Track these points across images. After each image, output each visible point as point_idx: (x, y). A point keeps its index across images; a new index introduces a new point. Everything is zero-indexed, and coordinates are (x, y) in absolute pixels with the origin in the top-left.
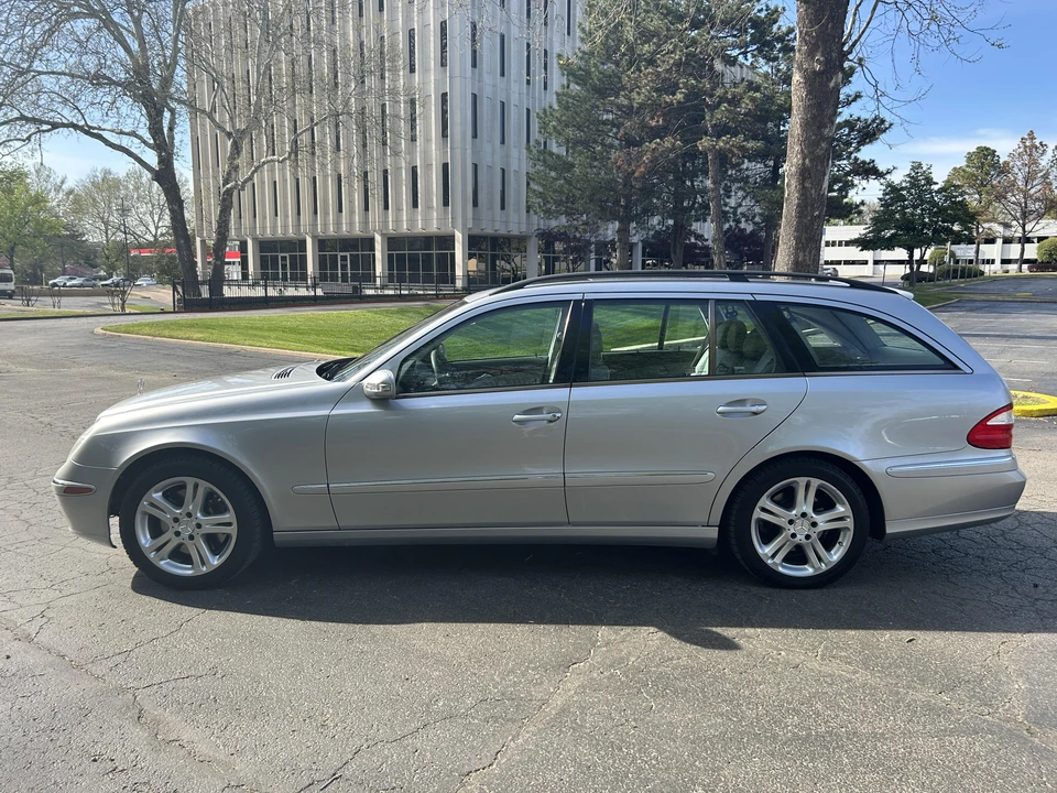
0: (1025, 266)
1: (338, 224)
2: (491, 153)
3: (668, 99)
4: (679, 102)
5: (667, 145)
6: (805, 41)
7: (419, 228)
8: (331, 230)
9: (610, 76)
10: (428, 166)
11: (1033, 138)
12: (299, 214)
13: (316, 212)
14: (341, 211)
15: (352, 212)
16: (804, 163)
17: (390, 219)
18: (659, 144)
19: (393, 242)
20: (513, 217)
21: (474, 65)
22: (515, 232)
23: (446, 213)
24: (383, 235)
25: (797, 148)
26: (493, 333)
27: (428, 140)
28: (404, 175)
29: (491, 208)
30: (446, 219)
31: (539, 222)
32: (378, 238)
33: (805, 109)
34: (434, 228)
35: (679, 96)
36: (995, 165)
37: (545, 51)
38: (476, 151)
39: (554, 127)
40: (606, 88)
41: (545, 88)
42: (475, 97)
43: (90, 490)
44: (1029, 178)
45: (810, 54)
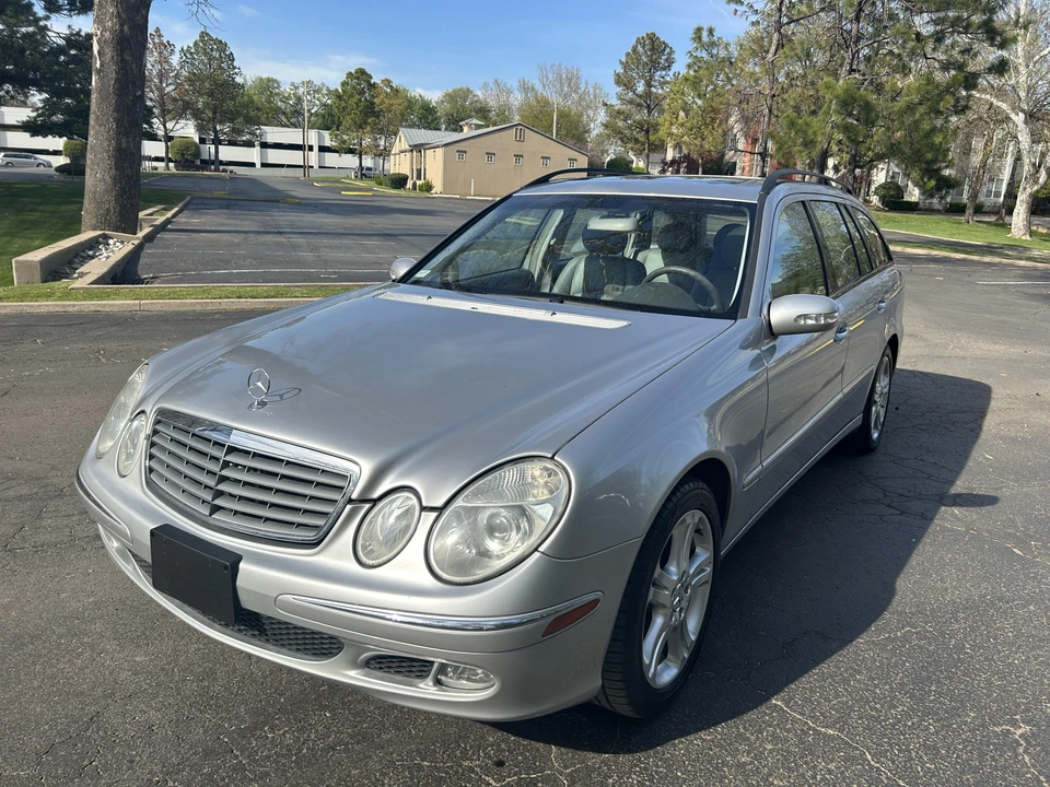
16: (122, 30)
43: (597, 601)
44: (161, 76)
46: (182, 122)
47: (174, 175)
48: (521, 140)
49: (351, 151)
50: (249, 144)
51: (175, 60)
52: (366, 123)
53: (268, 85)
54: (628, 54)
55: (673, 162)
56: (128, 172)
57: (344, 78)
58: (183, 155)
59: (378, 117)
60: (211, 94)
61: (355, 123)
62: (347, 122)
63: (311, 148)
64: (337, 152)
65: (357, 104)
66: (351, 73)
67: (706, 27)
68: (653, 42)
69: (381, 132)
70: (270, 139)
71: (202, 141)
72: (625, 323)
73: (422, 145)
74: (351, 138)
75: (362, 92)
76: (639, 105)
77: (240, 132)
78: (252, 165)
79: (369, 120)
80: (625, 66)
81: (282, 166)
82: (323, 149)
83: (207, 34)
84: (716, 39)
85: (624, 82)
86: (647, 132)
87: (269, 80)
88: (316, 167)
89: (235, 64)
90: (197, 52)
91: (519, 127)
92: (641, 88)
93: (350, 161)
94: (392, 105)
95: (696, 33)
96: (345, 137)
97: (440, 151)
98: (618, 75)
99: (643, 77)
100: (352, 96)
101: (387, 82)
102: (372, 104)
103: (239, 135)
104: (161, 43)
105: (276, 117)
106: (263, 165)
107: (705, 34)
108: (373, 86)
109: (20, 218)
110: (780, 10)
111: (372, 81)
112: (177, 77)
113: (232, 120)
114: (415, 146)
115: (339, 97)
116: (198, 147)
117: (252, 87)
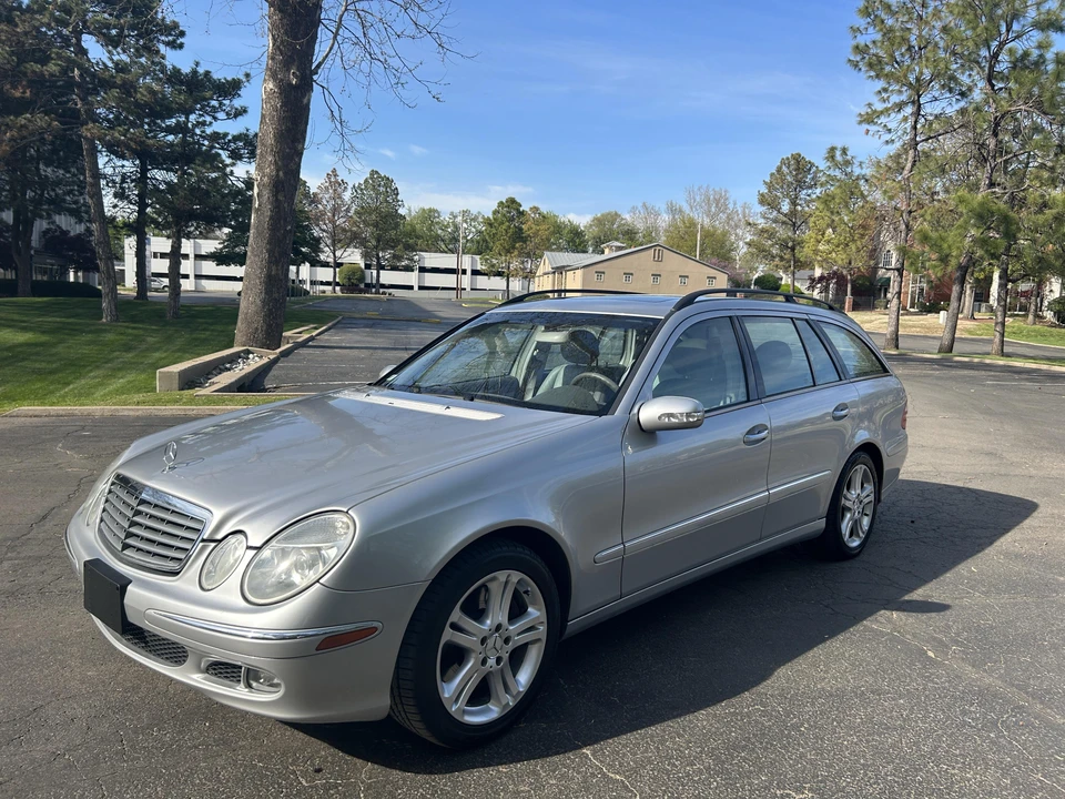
0: (338, 288)
6: (280, 51)
11: (336, 176)
16: (277, 175)
18: (30, 121)
25: (270, 158)
35: (52, 68)
36: (307, 195)
43: (376, 629)
44: (335, 210)
45: (286, 65)
46: (349, 250)
47: (338, 298)
48: (659, 260)
49: (499, 274)
50: (408, 269)
51: (347, 196)
52: (514, 248)
53: (429, 216)
54: (772, 175)
55: (821, 278)
56: (276, 295)
57: (495, 206)
58: (349, 279)
59: (525, 242)
60: (376, 225)
61: (504, 248)
62: (497, 247)
63: (464, 272)
64: (486, 275)
65: (506, 231)
66: (502, 203)
67: (839, 146)
68: (798, 162)
69: (528, 255)
70: (428, 264)
71: (368, 267)
72: (498, 416)
73: (564, 267)
74: (499, 262)
75: (512, 219)
76: (784, 223)
77: (399, 258)
78: (411, 288)
79: (517, 245)
80: (770, 186)
81: (437, 288)
82: (475, 273)
83: (377, 172)
84: (849, 158)
85: (768, 201)
86: (793, 249)
87: (430, 210)
88: (468, 289)
89: (399, 198)
90: (366, 188)
91: (658, 248)
92: (786, 207)
93: (498, 283)
94: (539, 231)
95: (829, 153)
96: (494, 261)
97: (579, 272)
98: (762, 195)
99: (788, 196)
100: (502, 223)
101: (535, 209)
102: (521, 229)
103: (400, 261)
104: (337, 182)
105: (434, 244)
106: (421, 288)
107: (838, 153)
108: (522, 213)
109: (194, 336)
110: (915, 128)
111: (521, 209)
112: (348, 210)
113: (393, 248)
114: (558, 268)
115: (491, 225)
116: (362, 271)
117: (414, 217)
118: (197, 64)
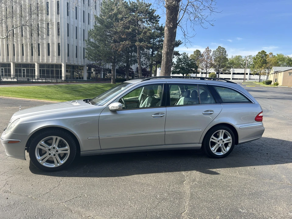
1: (22, 59)
2: (73, 41)
3: (127, 30)
4: (130, 32)
5: (127, 43)
6: (168, 19)
7: (50, 62)
8: (20, 61)
9: (110, 23)
10: (53, 44)
11: (208, 49)
12: (8, 55)
13: (14, 55)
14: (23, 55)
15: (27, 56)
16: (167, 51)
17: (40, 59)
18: (125, 43)
19: (41, 66)
20: (80, 60)
21: (68, 15)
22: (80, 64)
23: (59, 58)
24: (38, 63)
25: (166, 47)
26: (78, 93)
27: (53, 36)
28: (45, 45)
29: (73, 57)
30: (59, 59)
31: (87, 62)
32: (36, 64)
33: (168, 37)
34: (55, 62)
35: (130, 30)
36: (200, 54)
37: (89, 14)
38: (68, 40)
39: (94, 35)
40: (108, 26)
41: (89, 24)
42: (68, 24)
43: (19, 141)
44: (207, 58)
45: (170, 23)
46: (211, 69)
49: (257, 74)
50: (230, 74)
51: (211, 54)
52: (263, 66)
53: (238, 58)
57: (257, 54)
60: (219, 61)
61: (259, 66)
62: (257, 66)
63: (247, 74)
64: (252, 74)
65: (260, 61)
66: (259, 52)
69: (268, 68)
70: (236, 72)
71: (217, 73)
73: (278, 71)
74: (257, 71)
75: (262, 57)
77: (225, 71)
78: (230, 79)
79: (264, 65)
81: (237, 79)
82: (250, 74)
83: (220, 47)
87: (239, 56)
88: (248, 79)
89: (226, 53)
90: (217, 51)
93: (257, 77)
94: (272, 60)
96: (255, 70)
97: (282, 73)
100: (259, 58)
101: (271, 54)
102: (266, 60)
105: (239, 66)
106: (233, 79)
108: (266, 55)
111: (266, 54)
112: (211, 58)
113: (223, 68)
114: (276, 72)
115: (255, 59)
116: (215, 75)
117: (234, 58)
118: (162, 25)
